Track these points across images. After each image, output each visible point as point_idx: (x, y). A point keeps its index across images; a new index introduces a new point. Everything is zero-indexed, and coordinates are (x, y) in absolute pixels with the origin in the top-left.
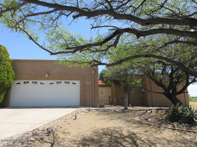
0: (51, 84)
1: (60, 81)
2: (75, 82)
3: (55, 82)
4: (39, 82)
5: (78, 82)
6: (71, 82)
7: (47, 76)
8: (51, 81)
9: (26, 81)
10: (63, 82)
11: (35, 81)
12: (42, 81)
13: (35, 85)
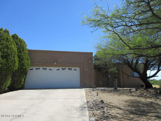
0: (58, 70)
1: (65, 68)
2: (76, 68)
3: (61, 68)
4: (48, 68)
5: (78, 69)
6: (73, 68)
7: (55, 64)
8: (58, 68)
9: (37, 67)
10: (67, 68)
11: (45, 68)
12: (51, 68)
13: (45, 71)
